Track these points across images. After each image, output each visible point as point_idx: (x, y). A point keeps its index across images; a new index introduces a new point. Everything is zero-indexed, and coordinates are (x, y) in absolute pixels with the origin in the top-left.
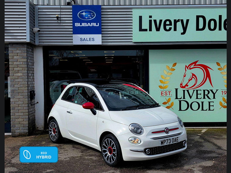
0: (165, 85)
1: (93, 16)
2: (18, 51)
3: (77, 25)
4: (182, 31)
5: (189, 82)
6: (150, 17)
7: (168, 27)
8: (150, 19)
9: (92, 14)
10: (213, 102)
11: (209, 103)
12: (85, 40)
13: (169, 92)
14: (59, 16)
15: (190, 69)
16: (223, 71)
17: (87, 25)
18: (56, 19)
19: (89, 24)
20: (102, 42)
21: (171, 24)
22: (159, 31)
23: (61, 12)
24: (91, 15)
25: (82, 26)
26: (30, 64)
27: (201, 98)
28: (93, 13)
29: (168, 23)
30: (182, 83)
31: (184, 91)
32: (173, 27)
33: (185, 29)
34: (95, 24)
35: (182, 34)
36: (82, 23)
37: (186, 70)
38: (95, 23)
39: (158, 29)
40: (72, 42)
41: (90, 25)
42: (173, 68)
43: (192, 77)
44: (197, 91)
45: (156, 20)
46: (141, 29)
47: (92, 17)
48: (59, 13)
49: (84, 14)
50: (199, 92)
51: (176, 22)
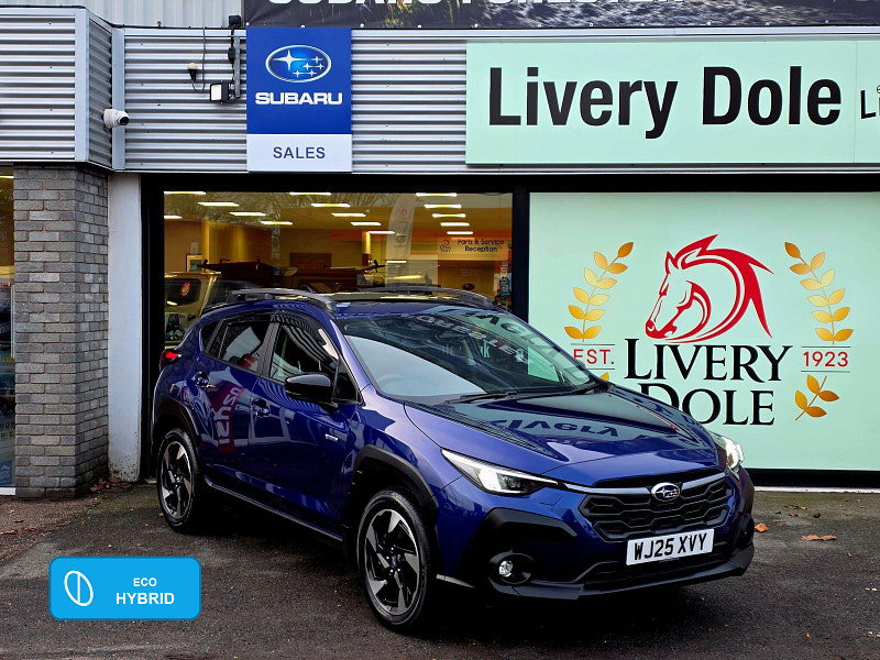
0: (588, 325)
1: (321, 66)
2: (45, 195)
3: (264, 98)
4: (651, 126)
5: (678, 315)
6: (533, 72)
7: (596, 111)
8: (533, 79)
9: (317, 59)
10: (772, 393)
11: (756, 394)
12: (291, 154)
13: (605, 351)
14: (200, 67)
15: (685, 266)
16: (808, 275)
17: (299, 98)
18: (188, 76)
19: (306, 98)
20: (354, 163)
21: (607, 99)
22: (565, 124)
23: (205, 52)
24: (313, 63)
25: (281, 102)
26: (89, 238)
27: (724, 378)
28: (321, 56)
29: (597, 94)
30: (652, 320)
31: (660, 349)
32: (615, 108)
33: (660, 117)
34: (327, 99)
35: (650, 135)
36: (282, 94)
37: (668, 272)
38: (330, 94)
39: (560, 118)
40: (245, 162)
41: (310, 101)
42: (621, 260)
43: (692, 297)
44: (710, 349)
45: (553, 84)
46: (496, 118)
47: (319, 72)
48: (200, 57)
49: (289, 59)
50: (717, 354)
51: (626, 90)
